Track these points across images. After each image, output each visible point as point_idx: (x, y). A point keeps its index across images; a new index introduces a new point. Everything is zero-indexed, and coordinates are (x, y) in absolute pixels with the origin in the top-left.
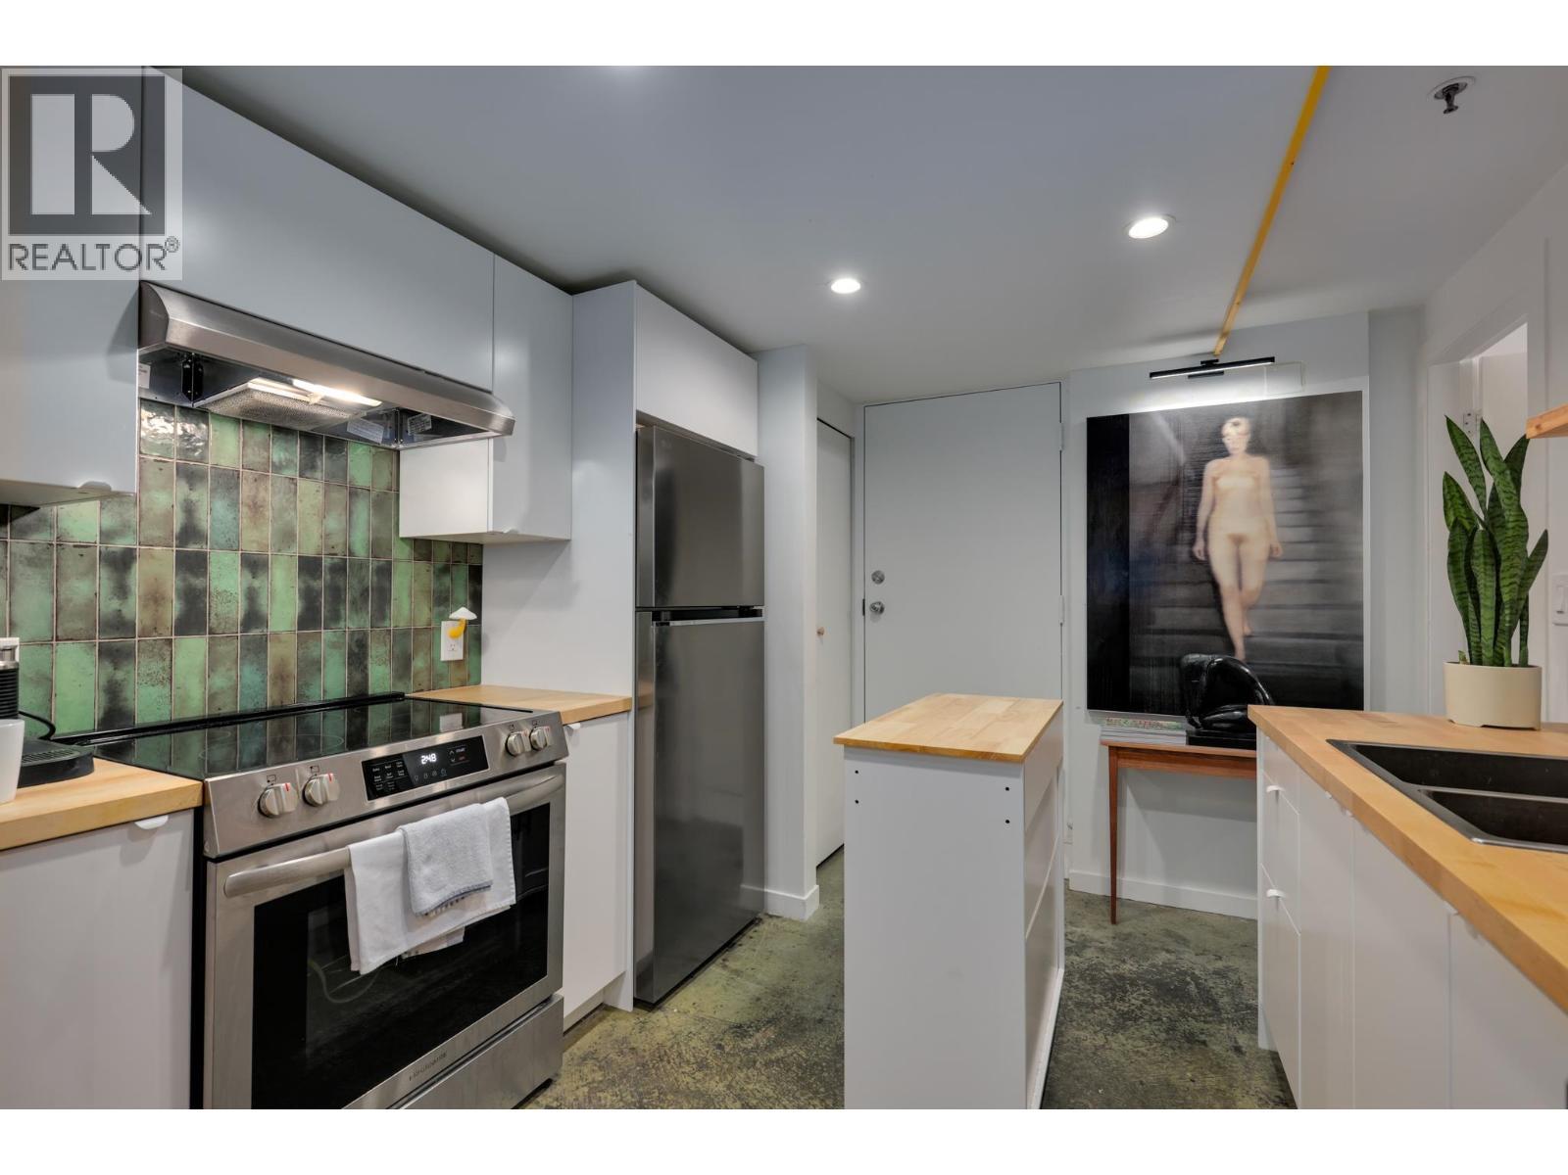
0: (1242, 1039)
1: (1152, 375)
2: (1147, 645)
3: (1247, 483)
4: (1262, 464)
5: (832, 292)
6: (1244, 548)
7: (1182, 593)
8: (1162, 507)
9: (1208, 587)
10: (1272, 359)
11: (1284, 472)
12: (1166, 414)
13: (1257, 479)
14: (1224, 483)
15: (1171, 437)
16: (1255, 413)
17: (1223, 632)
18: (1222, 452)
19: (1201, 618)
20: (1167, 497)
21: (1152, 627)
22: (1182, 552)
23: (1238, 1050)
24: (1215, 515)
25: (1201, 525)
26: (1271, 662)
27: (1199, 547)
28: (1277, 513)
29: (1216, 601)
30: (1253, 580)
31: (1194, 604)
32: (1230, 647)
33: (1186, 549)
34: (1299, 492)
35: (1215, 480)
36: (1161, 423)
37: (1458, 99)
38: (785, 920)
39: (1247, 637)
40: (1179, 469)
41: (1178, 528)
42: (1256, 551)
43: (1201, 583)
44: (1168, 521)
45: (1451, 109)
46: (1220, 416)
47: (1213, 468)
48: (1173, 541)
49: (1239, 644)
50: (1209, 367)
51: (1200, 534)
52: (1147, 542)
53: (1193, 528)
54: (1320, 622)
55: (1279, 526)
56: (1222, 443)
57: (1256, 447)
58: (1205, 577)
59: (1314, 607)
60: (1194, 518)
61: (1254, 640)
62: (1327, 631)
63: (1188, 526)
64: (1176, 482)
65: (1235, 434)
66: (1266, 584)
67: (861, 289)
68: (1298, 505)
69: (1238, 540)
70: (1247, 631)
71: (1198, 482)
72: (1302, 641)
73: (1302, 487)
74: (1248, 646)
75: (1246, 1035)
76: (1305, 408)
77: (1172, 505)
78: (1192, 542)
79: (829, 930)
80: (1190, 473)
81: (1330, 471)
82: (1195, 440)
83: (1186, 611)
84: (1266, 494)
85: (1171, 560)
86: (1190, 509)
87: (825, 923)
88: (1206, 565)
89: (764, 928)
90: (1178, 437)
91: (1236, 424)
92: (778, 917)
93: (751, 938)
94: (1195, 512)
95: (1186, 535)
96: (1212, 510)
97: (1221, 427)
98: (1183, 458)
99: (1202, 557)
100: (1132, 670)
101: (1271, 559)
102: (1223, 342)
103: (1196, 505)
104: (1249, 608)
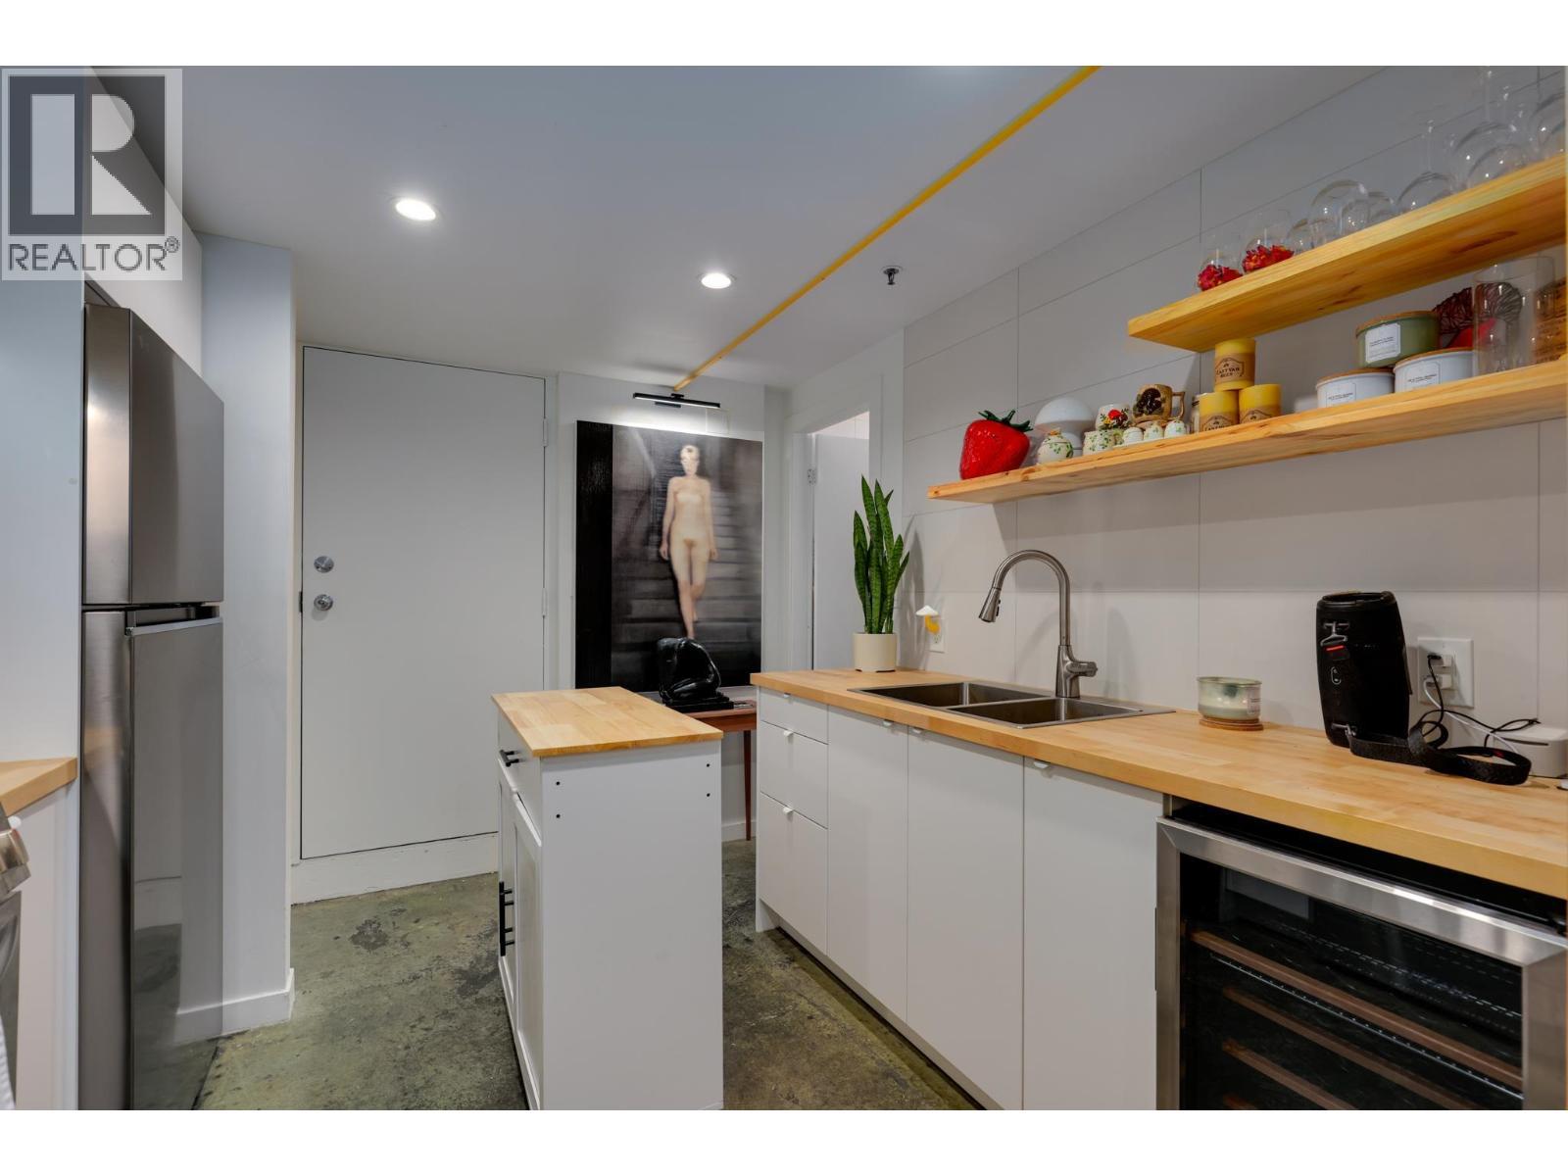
0: (746, 933)
1: (637, 395)
2: (625, 635)
3: (696, 499)
4: (705, 485)
5: (395, 210)
6: (695, 551)
7: (651, 587)
8: (637, 512)
9: (669, 583)
10: (718, 405)
11: (718, 494)
12: (642, 431)
13: (703, 497)
14: (682, 497)
15: (644, 452)
16: (700, 442)
17: (680, 620)
18: (681, 473)
19: (664, 608)
20: (641, 504)
21: (629, 616)
22: (652, 549)
23: (748, 940)
24: (674, 523)
25: (665, 530)
26: (710, 641)
27: (664, 548)
28: (714, 525)
29: (675, 595)
30: (700, 577)
31: (659, 596)
32: (684, 632)
33: (655, 549)
34: (727, 510)
35: (676, 493)
36: (637, 437)
37: (896, 278)
38: (256, 1032)
39: (695, 623)
40: (650, 481)
41: (650, 531)
42: (702, 554)
43: (665, 579)
44: (642, 525)
45: (891, 283)
46: (679, 441)
47: (675, 483)
48: (646, 542)
49: (690, 628)
50: (675, 400)
51: (665, 537)
52: (626, 542)
53: (660, 533)
54: (736, 609)
55: (717, 535)
56: (680, 464)
57: (701, 472)
58: (668, 574)
59: (733, 598)
60: (661, 523)
61: (700, 625)
62: (742, 616)
63: (657, 531)
64: (649, 492)
65: (689, 458)
66: (708, 580)
67: (433, 221)
68: (726, 520)
69: (690, 545)
70: (696, 618)
71: (664, 493)
72: (728, 624)
73: (729, 507)
74: (697, 630)
75: (746, 928)
76: (733, 446)
77: (645, 511)
78: (659, 544)
79: (332, 1014)
80: (657, 485)
81: (745, 498)
82: (662, 458)
83: (655, 602)
84: (708, 509)
85: (644, 558)
86: (658, 515)
87: (320, 1009)
88: (668, 563)
89: (230, 1054)
90: (650, 453)
91: (690, 451)
92: (243, 1033)
93: (218, 1077)
94: (662, 518)
95: (654, 538)
96: (674, 518)
97: (680, 451)
98: (653, 472)
99: (666, 557)
100: (614, 656)
101: (711, 561)
102: (686, 383)
103: (663, 513)
104: (697, 600)
